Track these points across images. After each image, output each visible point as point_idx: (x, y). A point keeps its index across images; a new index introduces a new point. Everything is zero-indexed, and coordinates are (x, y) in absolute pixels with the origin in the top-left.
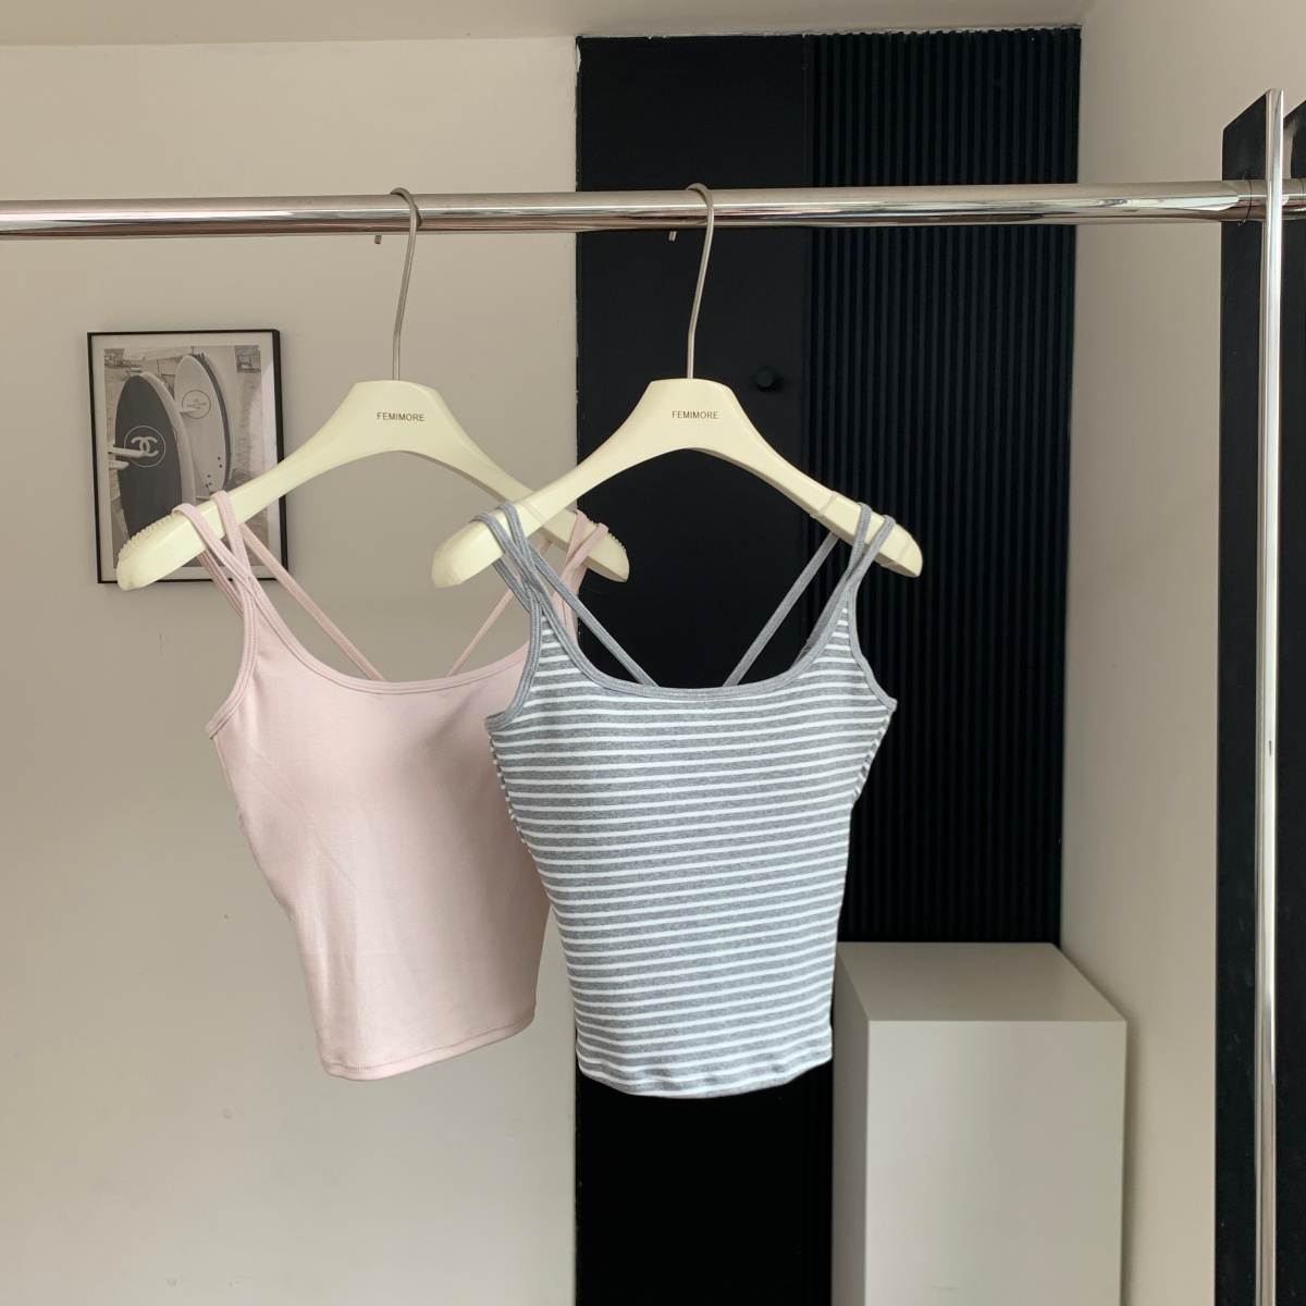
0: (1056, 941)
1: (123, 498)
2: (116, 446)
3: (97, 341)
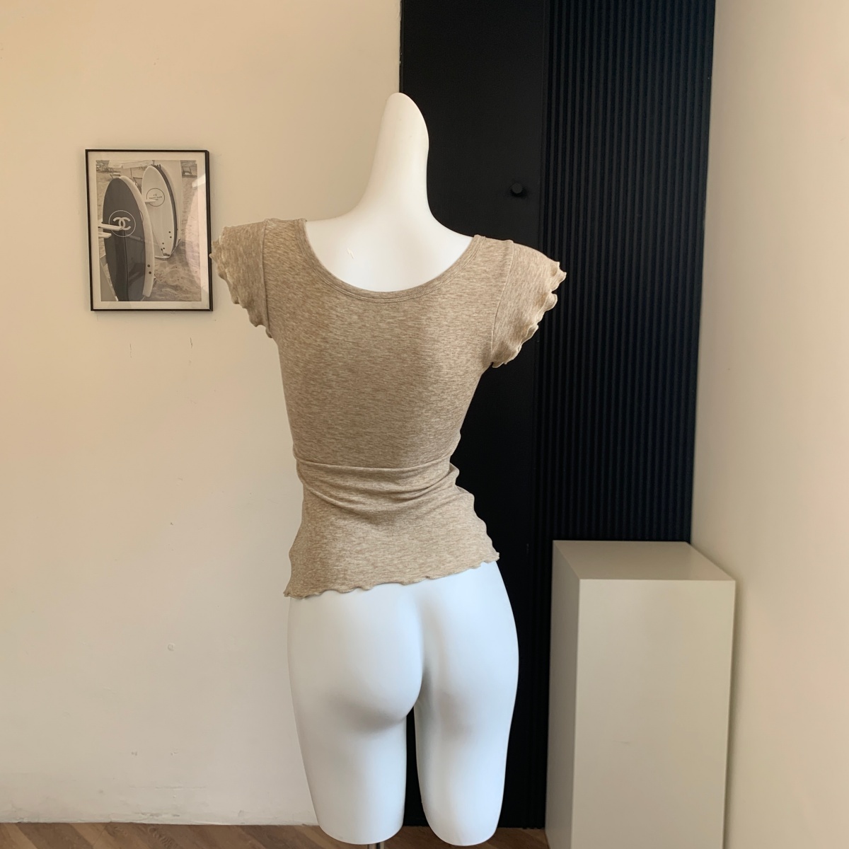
0: (689, 541)
1: (106, 255)
2: (103, 223)
3: (92, 155)
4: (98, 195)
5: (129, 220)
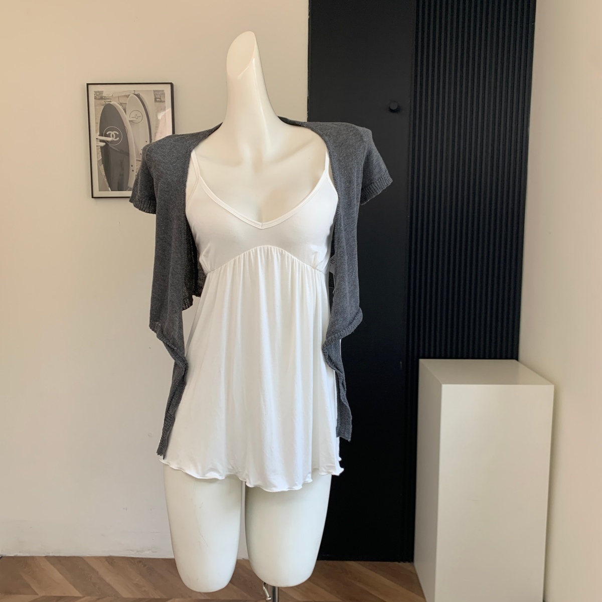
0: (517, 359)
1: (103, 159)
2: (99, 135)
3: (91, 87)
4: (96, 116)
5: (118, 133)
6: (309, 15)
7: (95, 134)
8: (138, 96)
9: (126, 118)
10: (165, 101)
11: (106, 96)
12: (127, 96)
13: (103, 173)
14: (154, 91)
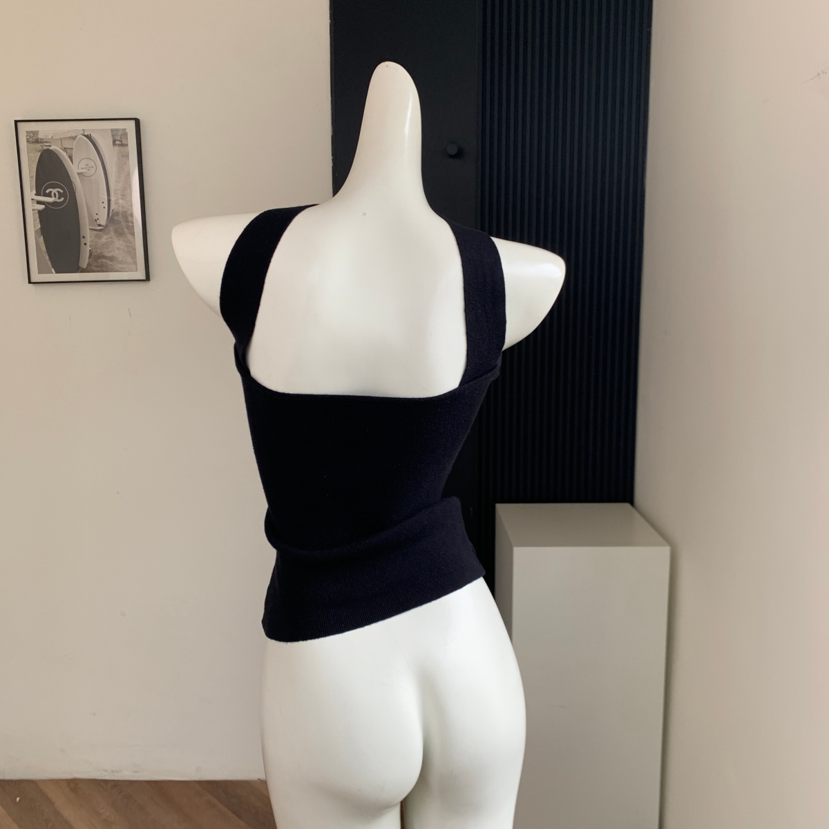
0: (631, 502)
1: (41, 228)
2: (36, 195)
3: (21, 126)
4: (29, 166)
5: (62, 191)
6: (331, 18)
7: (30, 193)
8: (89, 137)
9: (74, 169)
10: (127, 145)
11: (44, 137)
12: (74, 138)
13: (44, 248)
14: (112, 130)
